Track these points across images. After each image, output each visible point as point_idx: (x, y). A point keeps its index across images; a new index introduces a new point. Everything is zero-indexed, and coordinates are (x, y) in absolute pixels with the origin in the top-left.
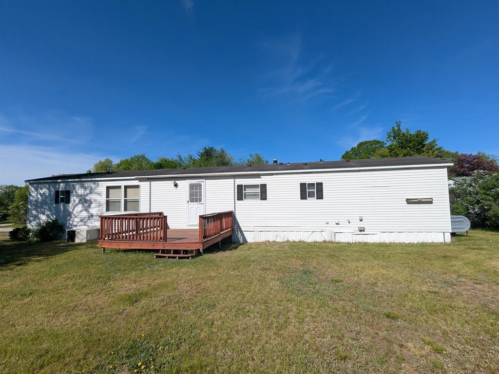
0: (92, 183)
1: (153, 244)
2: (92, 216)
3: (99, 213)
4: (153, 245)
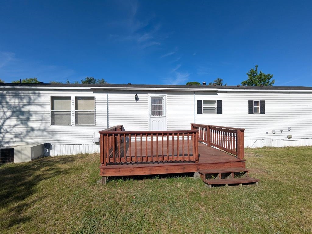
2: (33, 130)
4: (184, 168)
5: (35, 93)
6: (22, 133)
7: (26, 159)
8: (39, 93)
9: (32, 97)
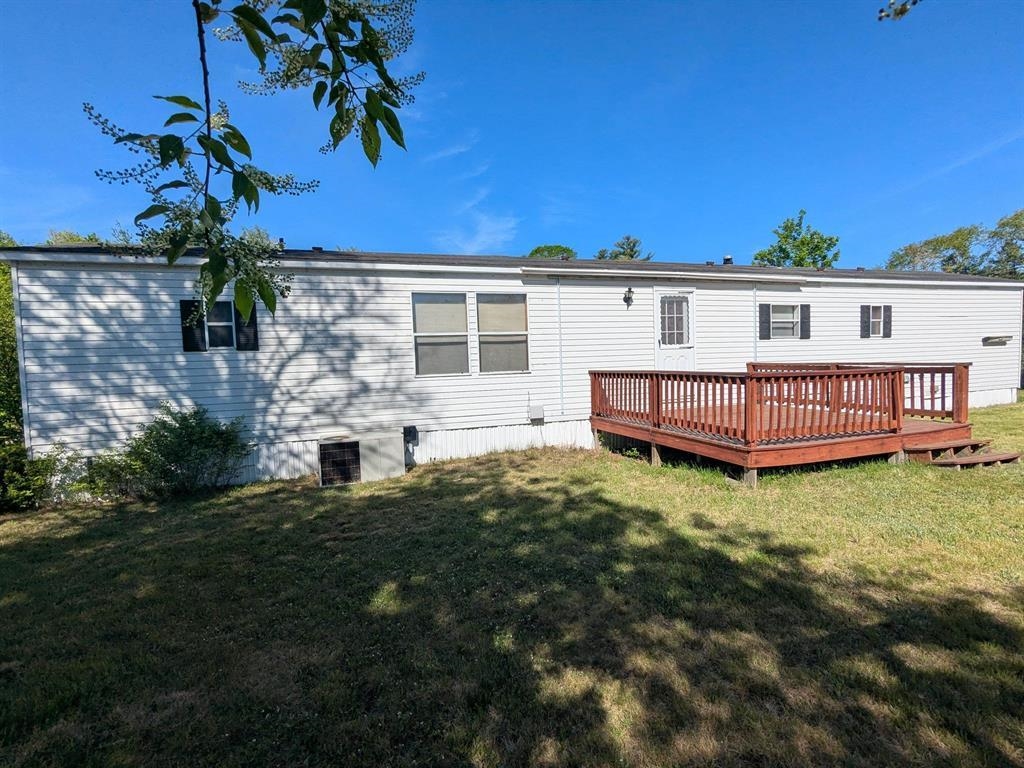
0: (353, 279)
1: (880, 442)
2: (365, 388)
3: (389, 379)
5: (365, 283)
6: (334, 399)
7: (393, 469)
8: (379, 283)
9: (358, 293)
